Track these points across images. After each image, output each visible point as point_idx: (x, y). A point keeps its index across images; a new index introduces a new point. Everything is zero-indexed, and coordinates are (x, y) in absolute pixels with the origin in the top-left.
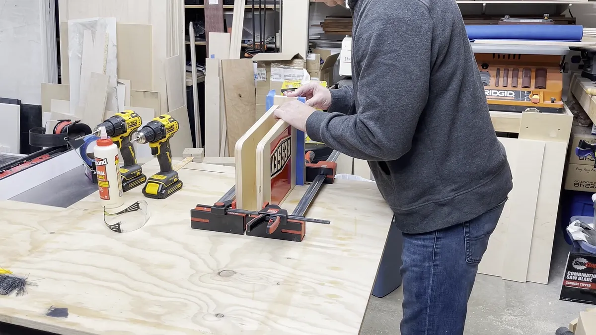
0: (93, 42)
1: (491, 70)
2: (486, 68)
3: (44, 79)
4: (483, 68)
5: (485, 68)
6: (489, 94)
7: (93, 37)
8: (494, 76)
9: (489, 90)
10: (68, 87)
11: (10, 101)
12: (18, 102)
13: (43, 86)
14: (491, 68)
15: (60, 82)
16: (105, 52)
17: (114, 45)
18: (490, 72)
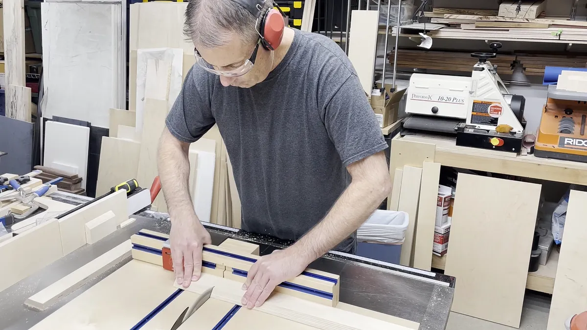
0: (157, 71)
1: (576, 116)
2: (570, 114)
3: (113, 105)
4: (566, 113)
5: (568, 113)
6: (573, 143)
7: (156, 65)
8: (579, 124)
9: (573, 139)
10: (134, 114)
11: (81, 123)
12: (88, 125)
13: (112, 111)
14: (577, 114)
15: (127, 109)
16: (168, 81)
17: (179, 76)
18: (575, 119)
